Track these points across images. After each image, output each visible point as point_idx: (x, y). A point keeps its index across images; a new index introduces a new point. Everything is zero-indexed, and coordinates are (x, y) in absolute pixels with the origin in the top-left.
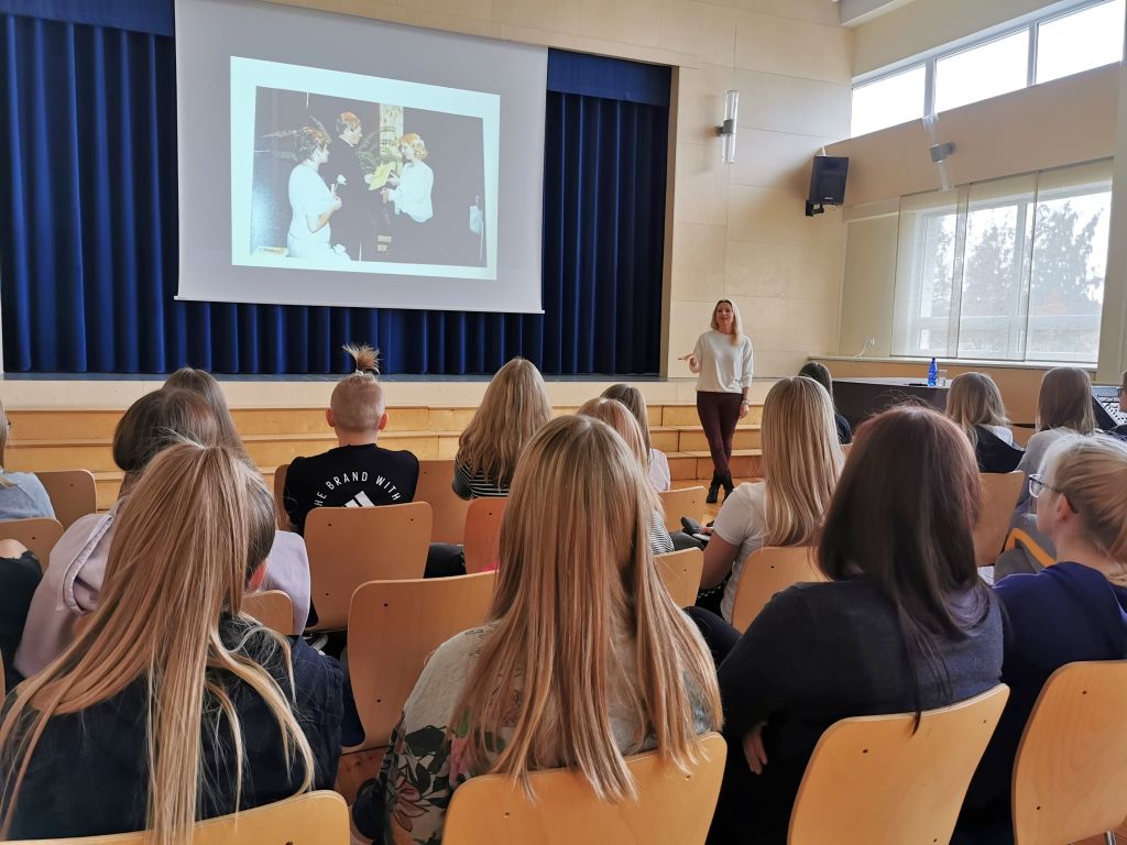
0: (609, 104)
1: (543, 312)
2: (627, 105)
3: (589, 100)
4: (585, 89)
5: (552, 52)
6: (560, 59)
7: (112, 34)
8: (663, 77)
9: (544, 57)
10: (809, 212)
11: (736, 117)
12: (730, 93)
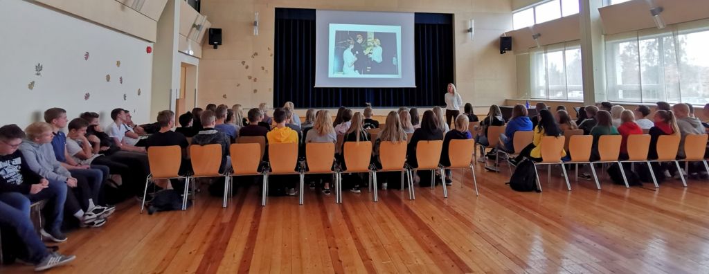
0: (434, 26)
1: (416, 87)
2: (439, 25)
3: (428, 25)
4: (426, 22)
6: (418, 15)
7: (301, 21)
8: (450, 17)
9: (413, 15)
10: (501, 53)
11: (473, 27)
12: (471, 20)
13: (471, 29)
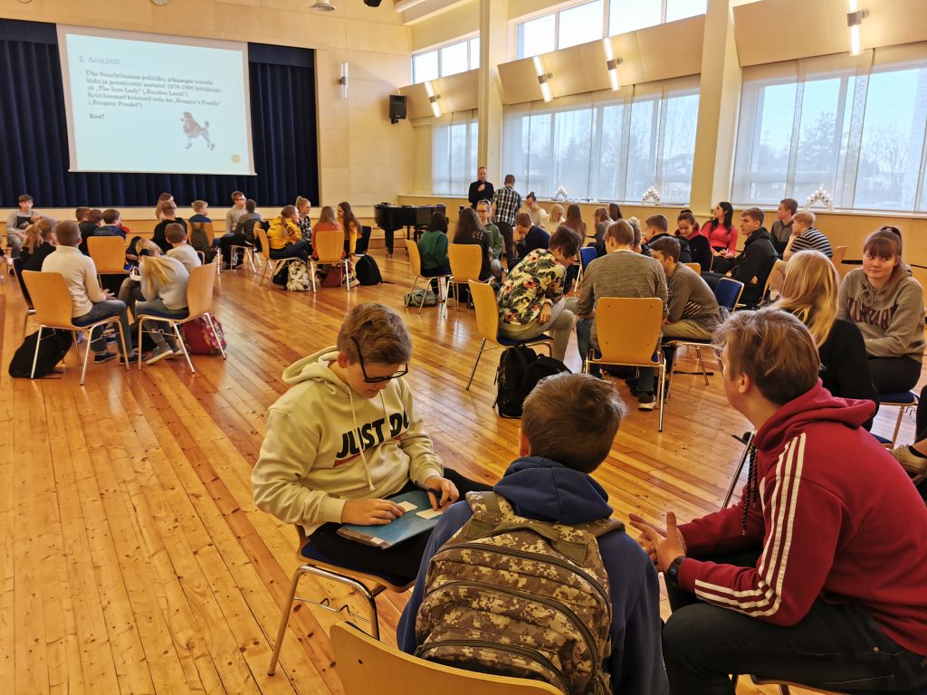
0: (284, 67)
1: (256, 174)
2: (292, 67)
3: (272, 65)
4: (269, 60)
5: (251, 45)
6: (254, 48)
7: (27, 45)
8: (310, 54)
9: (246, 46)
10: (393, 122)
11: (347, 76)
12: (344, 63)
13: (344, 78)
